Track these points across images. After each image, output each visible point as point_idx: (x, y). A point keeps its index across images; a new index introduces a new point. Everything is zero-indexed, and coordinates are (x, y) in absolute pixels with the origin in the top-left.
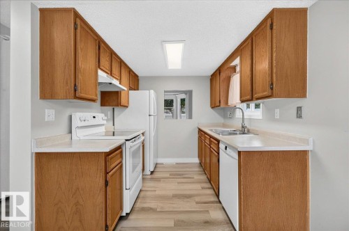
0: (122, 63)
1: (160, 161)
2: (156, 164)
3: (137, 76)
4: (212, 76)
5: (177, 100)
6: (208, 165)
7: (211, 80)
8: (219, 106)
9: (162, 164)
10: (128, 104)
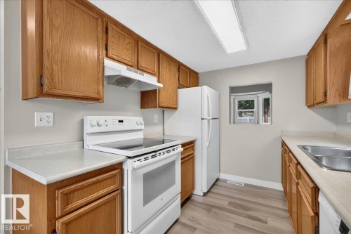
0: (160, 54)
1: (223, 176)
2: (217, 180)
3: (197, 73)
4: (308, 55)
5: (258, 100)
6: (294, 197)
7: (307, 61)
8: (325, 101)
9: (225, 181)
10: (177, 105)
